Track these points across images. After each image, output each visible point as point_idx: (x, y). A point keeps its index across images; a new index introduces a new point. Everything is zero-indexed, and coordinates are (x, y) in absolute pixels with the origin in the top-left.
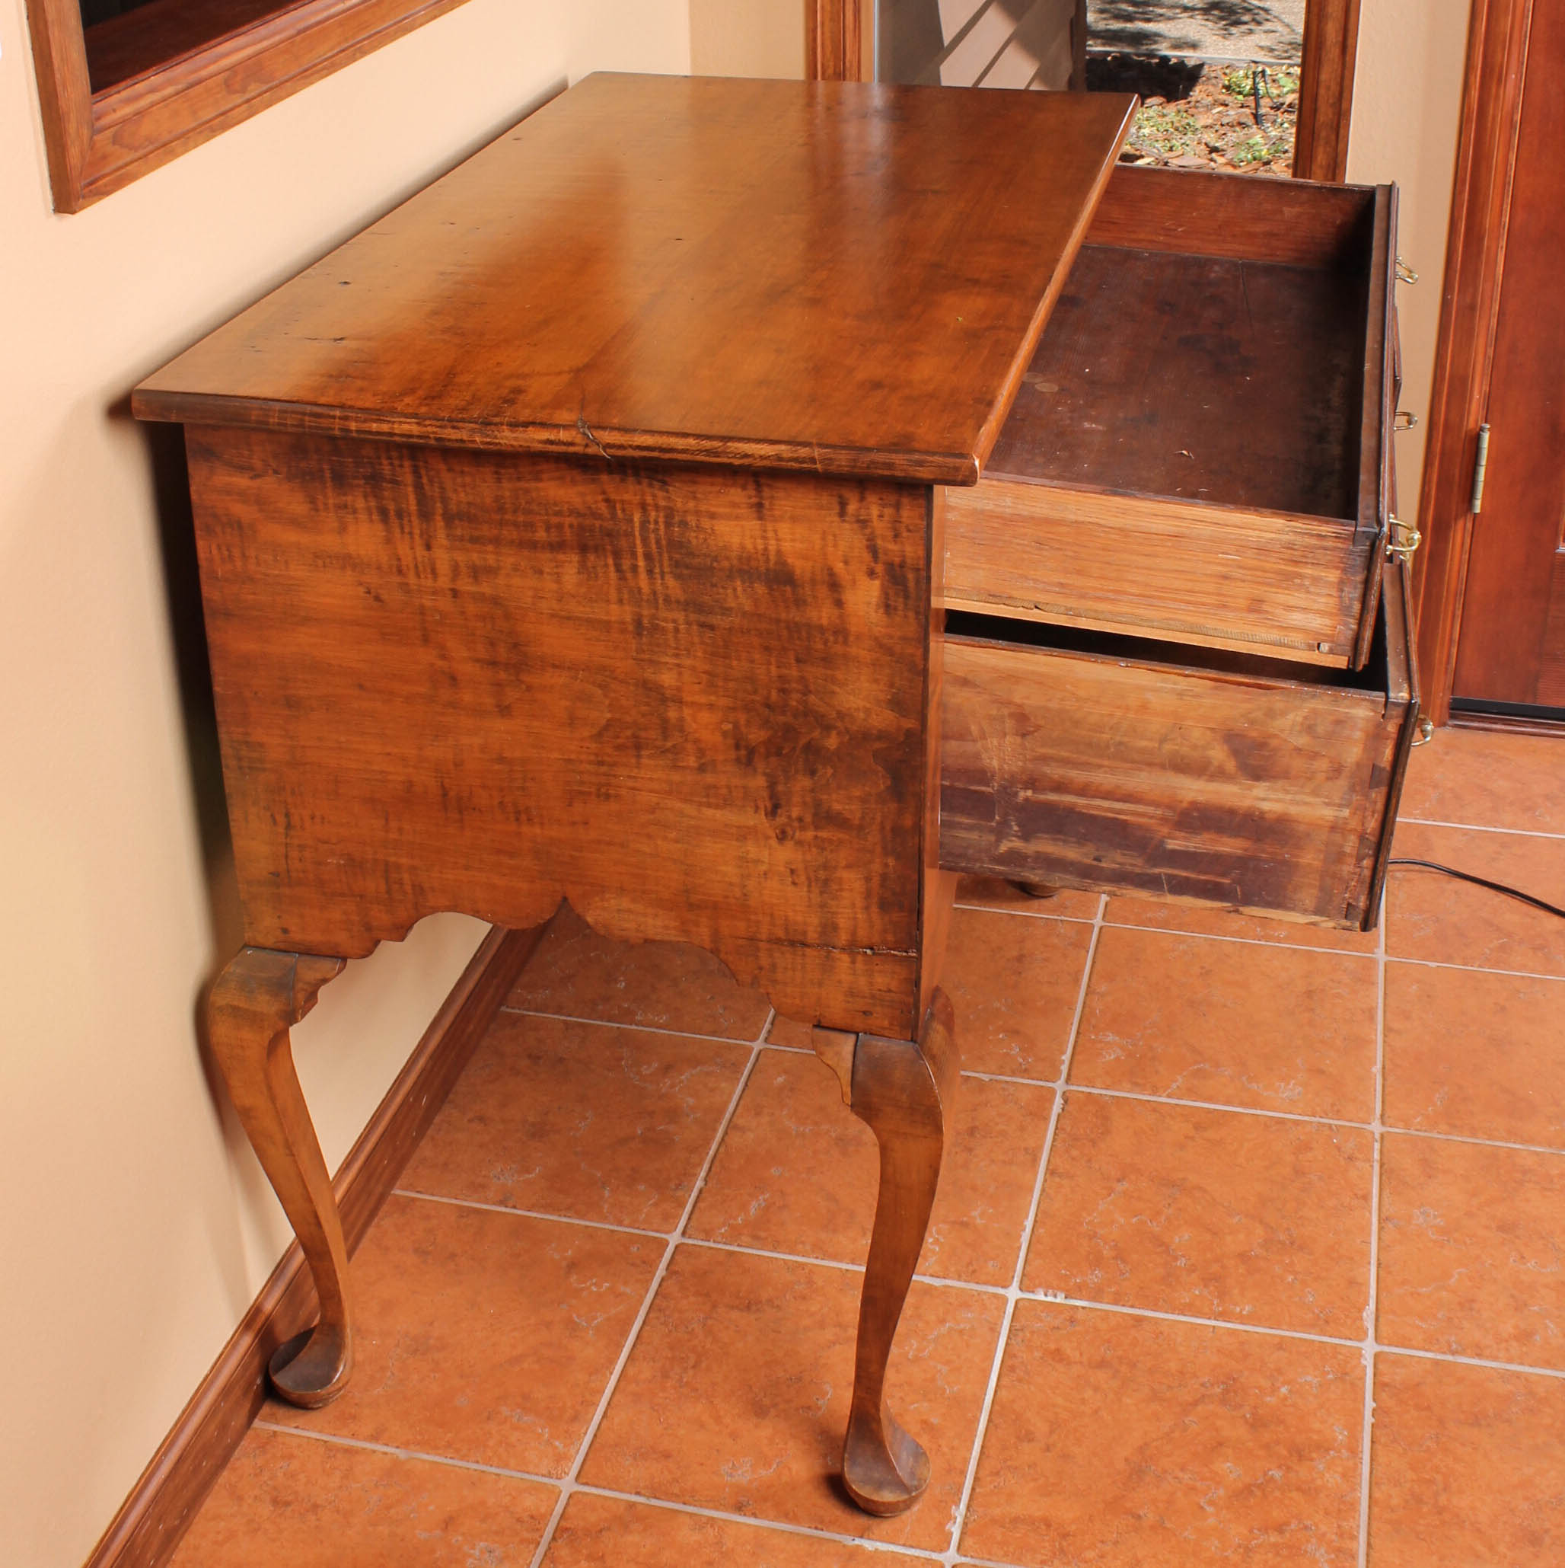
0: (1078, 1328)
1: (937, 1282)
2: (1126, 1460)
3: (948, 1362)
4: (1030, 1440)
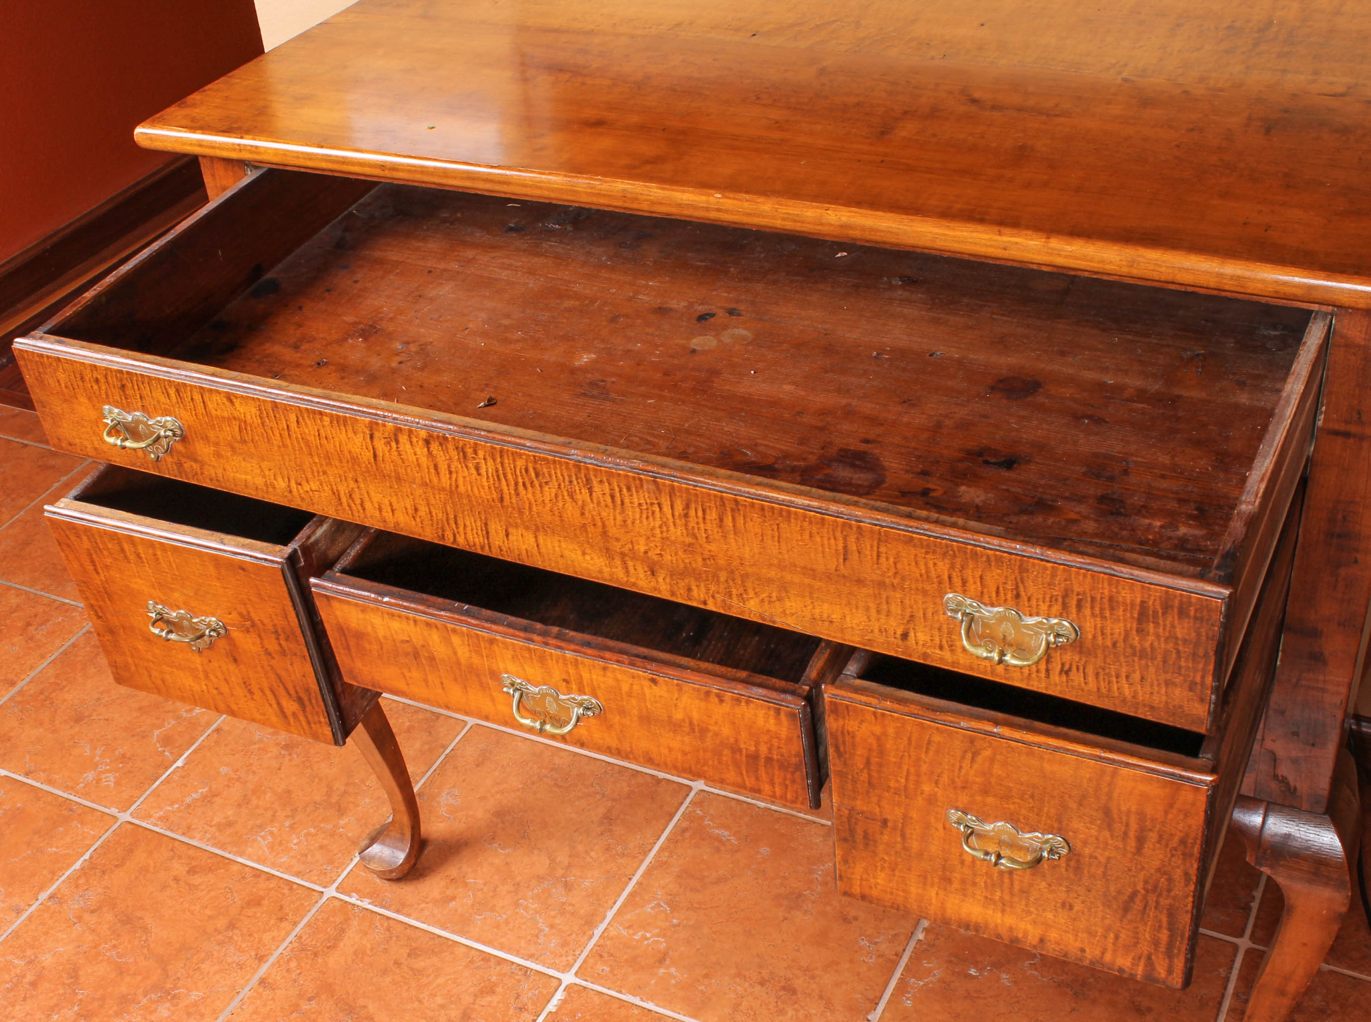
0: (511, 1011)
1: (598, 932)
2: (365, 1007)
3: (507, 922)
4: (409, 955)
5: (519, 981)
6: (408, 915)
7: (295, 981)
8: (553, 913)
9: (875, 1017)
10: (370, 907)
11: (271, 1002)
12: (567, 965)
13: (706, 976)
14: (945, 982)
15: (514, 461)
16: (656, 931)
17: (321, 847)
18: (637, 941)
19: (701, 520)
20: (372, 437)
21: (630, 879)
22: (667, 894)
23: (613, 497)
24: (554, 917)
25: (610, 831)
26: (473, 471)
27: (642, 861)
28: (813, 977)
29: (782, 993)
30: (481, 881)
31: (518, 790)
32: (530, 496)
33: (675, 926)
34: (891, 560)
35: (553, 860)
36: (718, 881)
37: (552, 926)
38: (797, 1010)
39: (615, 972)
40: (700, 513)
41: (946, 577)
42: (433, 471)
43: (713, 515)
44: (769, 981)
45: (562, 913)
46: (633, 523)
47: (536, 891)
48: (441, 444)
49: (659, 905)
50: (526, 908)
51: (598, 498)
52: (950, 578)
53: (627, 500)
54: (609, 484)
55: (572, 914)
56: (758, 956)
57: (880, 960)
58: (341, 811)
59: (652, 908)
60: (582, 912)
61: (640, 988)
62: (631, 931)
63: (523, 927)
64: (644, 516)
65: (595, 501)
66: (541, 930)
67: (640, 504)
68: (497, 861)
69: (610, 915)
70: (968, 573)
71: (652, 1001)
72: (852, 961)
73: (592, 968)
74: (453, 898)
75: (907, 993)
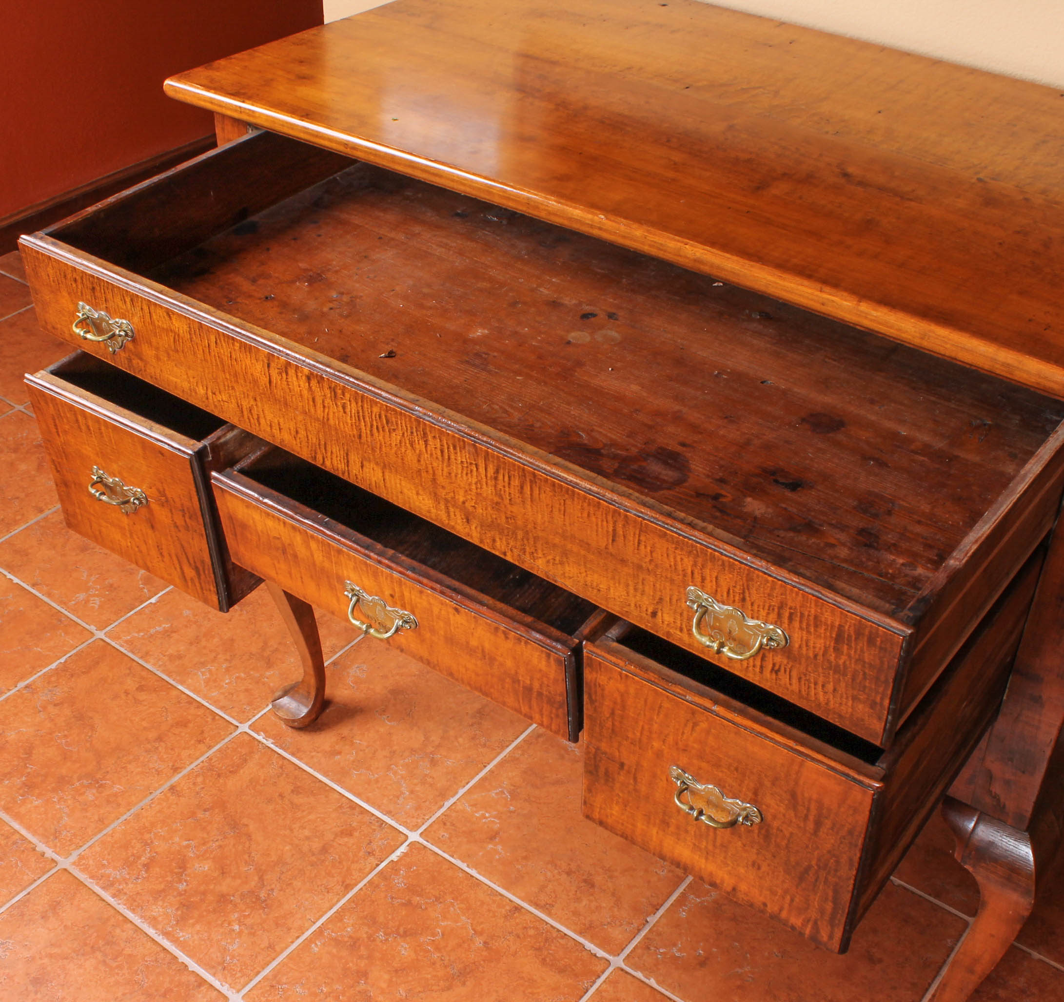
0: (361, 854)
1: (447, 804)
2: (247, 825)
3: (377, 781)
4: (293, 791)
5: (374, 830)
6: (300, 759)
7: (198, 793)
8: (415, 781)
9: (653, 919)
10: (272, 746)
11: (174, 806)
12: (416, 825)
13: (525, 858)
14: (718, 904)
15: (371, 407)
16: (495, 813)
17: (247, 690)
18: (477, 818)
19: (506, 485)
20: (269, 366)
21: (485, 766)
22: (512, 785)
23: (442, 452)
24: (416, 785)
25: (480, 724)
26: (341, 409)
27: (499, 754)
28: (611, 877)
29: (583, 884)
30: (365, 744)
31: (415, 676)
32: (381, 438)
33: (511, 812)
34: (649, 548)
35: (427, 738)
36: (557, 782)
37: (412, 792)
38: (591, 901)
39: (453, 839)
40: (506, 479)
41: (689, 571)
42: (311, 403)
43: (516, 482)
44: (574, 872)
45: (423, 783)
46: (456, 476)
47: (407, 761)
48: (319, 382)
49: (502, 792)
50: (395, 773)
52: (692, 573)
53: (453, 457)
54: (441, 441)
55: (431, 785)
56: (571, 850)
57: (670, 874)
58: (269, 664)
59: (496, 794)
60: (439, 785)
61: (469, 856)
62: (474, 809)
63: (389, 787)
64: (465, 472)
65: (429, 452)
66: (403, 793)
67: (462, 462)
68: (382, 730)
69: (461, 792)
70: (707, 572)
71: (476, 869)
72: (646, 871)
73: (435, 832)
74: (340, 753)
75: (685, 905)
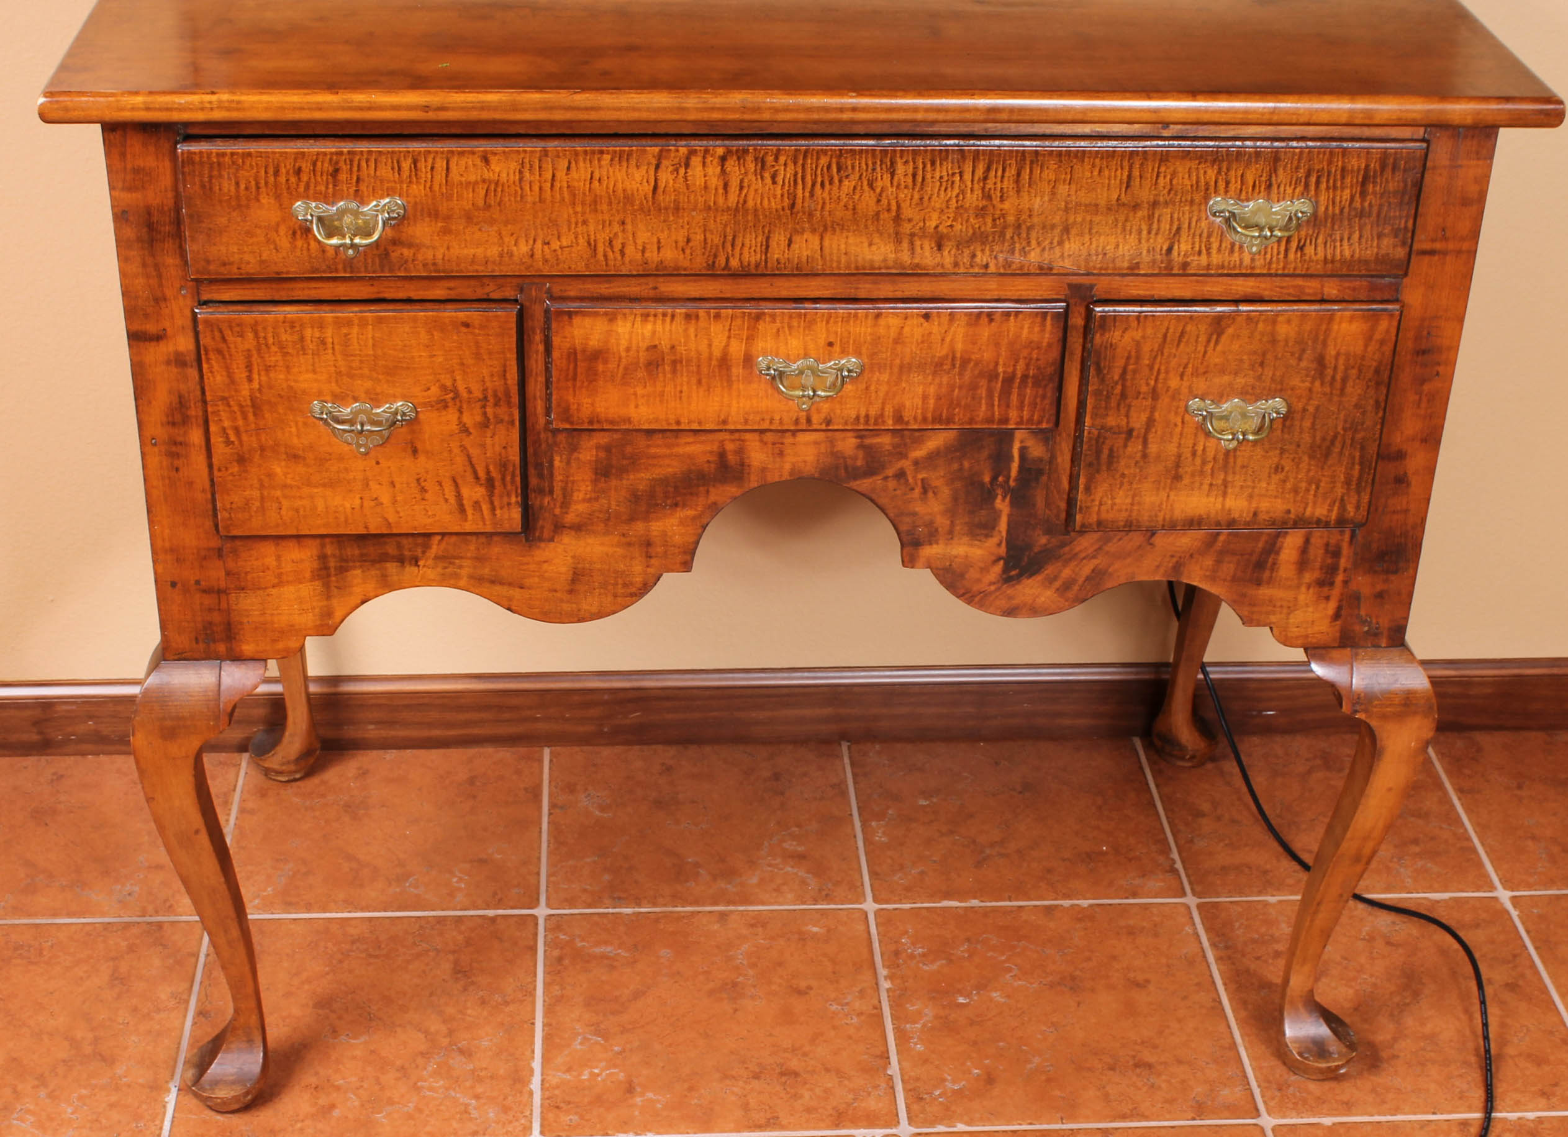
1: (535, 1087)
3: (419, 1110)
8: (468, 1084)
9: (894, 1069)
12: (525, 1128)
13: (691, 1089)
14: (941, 1018)
15: (818, 159)
16: (603, 1064)
17: (112, 1106)
18: (588, 1080)
19: (999, 179)
21: (533, 1024)
22: (588, 1025)
23: (914, 175)
24: (472, 1087)
25: (473, 983)
26: (768, 181)
27: (534, 1003)
28: (805, 1054)
29: (784, 1079)
30: (354, 1079)
32: (826, 195)
33: (620, 1053)
34: (1168, 177)
35: (426, 1033)
36: (637, 995)
37: (477, 1097)
38: (811, 1090)
39: (587, 1117)
40: (1000, 173)
41: (1212, 183)
42: (721, 191)
43: (1011, 172)
44: (761, 1072)
45: (480, 1080)
46: (930, 199)
47: (430, 1069)
49: (585, 1039)
50: (431, 1089)
51: (899, 180)
52: (1216, 182)
53: (929, 176)
54: (914, 163)
55: (492, 1078)
56: (732, 1053)
57: (863, 1018)
58: (109, 1061)
59: (581, 1044)
60: (502, 1072)
61: (626, 1123)
62: (575, 1073)
63: (443, 1108)
64: (943, 188)
66: (467, 1105)
67: (941, 177)
68: (358, 1053)
69: (537, 1065)
71: (650, 1131)
72: (834, 1028)
73: (555, 1122)
74: (333, 1106)
75: (912, 1038)
